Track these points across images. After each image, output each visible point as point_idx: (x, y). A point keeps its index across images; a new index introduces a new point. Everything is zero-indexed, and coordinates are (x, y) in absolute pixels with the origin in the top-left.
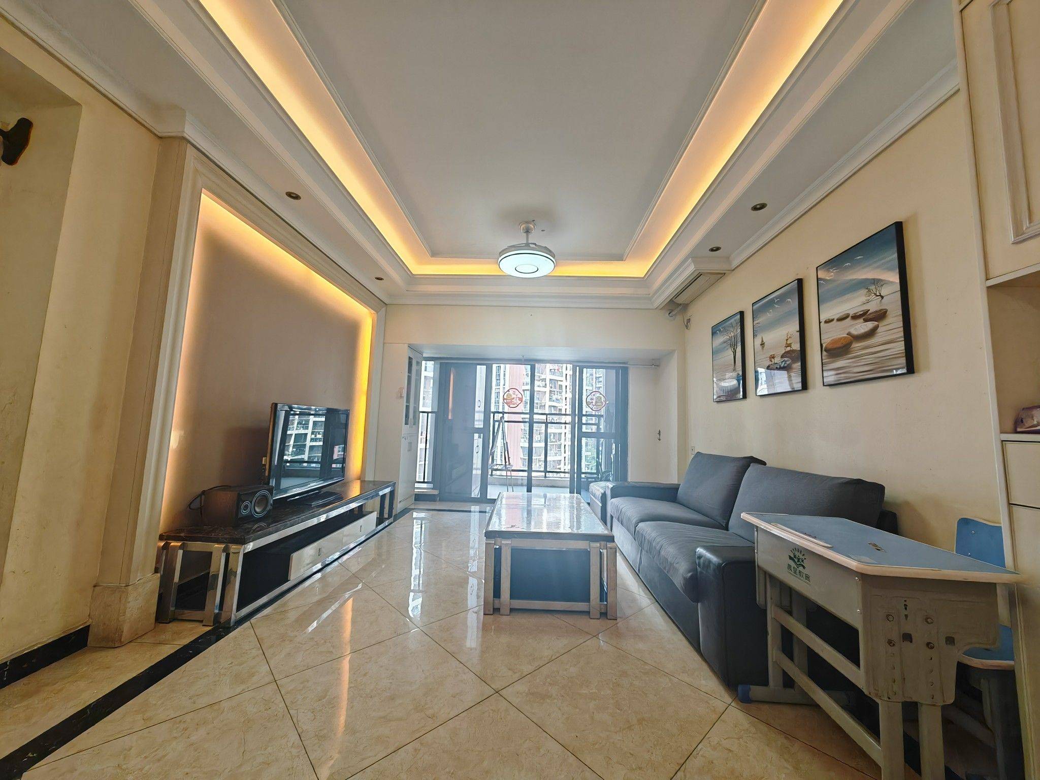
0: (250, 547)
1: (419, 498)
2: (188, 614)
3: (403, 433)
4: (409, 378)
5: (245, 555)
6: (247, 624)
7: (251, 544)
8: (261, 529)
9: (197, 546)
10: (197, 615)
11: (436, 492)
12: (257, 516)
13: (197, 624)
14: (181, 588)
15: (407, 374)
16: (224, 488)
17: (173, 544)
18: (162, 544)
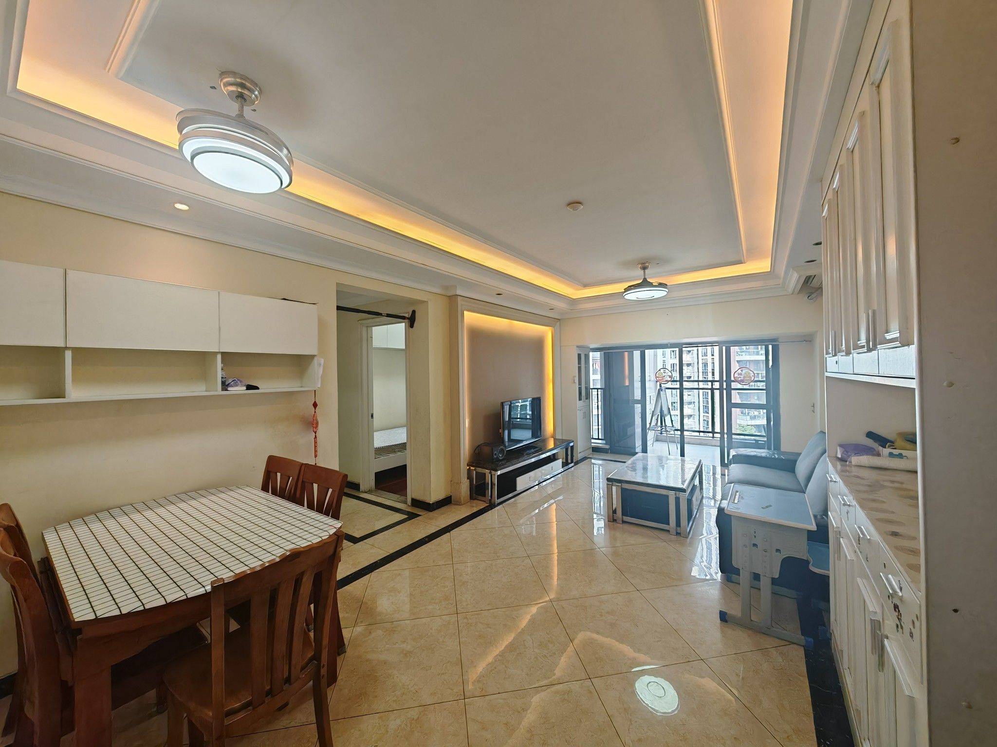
0: (499, 473)
1: (596, 450)
2: (480, 498)
3: (578, 406)
4: (580, 368)
5: (498, 476)
6: (501, 506)
7: (499, 471)
8: (503, 465)
9: (480, 470)
10: (483, 498)
11: (607, 447)
12: (501, 458)
13: (483, 502)
14: (476, 486)
15: (577, 365)
16: (486, 444)
17: (472, 468)
18: (468, 468)
